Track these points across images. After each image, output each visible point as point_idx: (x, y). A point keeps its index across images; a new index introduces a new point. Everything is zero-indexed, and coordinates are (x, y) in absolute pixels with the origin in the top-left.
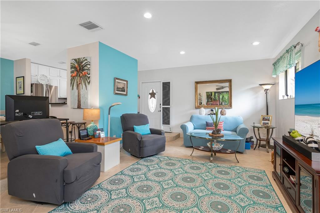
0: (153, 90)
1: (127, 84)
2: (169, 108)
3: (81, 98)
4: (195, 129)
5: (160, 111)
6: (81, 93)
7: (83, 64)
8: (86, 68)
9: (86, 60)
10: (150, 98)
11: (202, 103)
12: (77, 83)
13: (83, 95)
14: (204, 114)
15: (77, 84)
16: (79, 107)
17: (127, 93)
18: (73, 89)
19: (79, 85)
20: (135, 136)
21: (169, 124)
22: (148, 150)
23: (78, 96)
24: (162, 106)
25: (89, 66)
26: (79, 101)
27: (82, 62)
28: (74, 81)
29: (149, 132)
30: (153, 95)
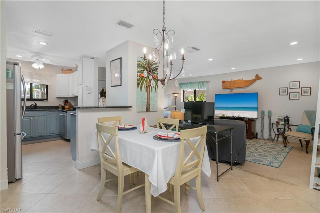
3: (150, 100)
6: (151, 96)
7: (153, 67)
12: (147, 84)
13: (153, 98)
15: (146, 86)
16: (148, 110)
18: (141, 90)
19: (149, 87)
23: (147, 99)
26: (148, 104)
28: (143, 82)
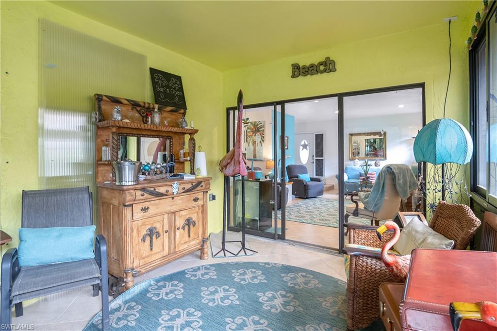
0: (305, 142)
1: (288, 139)
2: (323, 160)
4: (349, 179)
5: (313, 163)
8: (261, 130)
9: (261, 123)
10: (303, 149)
11: (359, 153)
14: (359, 165)
17: (288, 147)
20: (301, 182)
21: (323, 176)
22: (311, 192)
24: (315, 158)
25: (263, 128)
27: (258, 125)
29: (309, 180)
30: (305, 146)
